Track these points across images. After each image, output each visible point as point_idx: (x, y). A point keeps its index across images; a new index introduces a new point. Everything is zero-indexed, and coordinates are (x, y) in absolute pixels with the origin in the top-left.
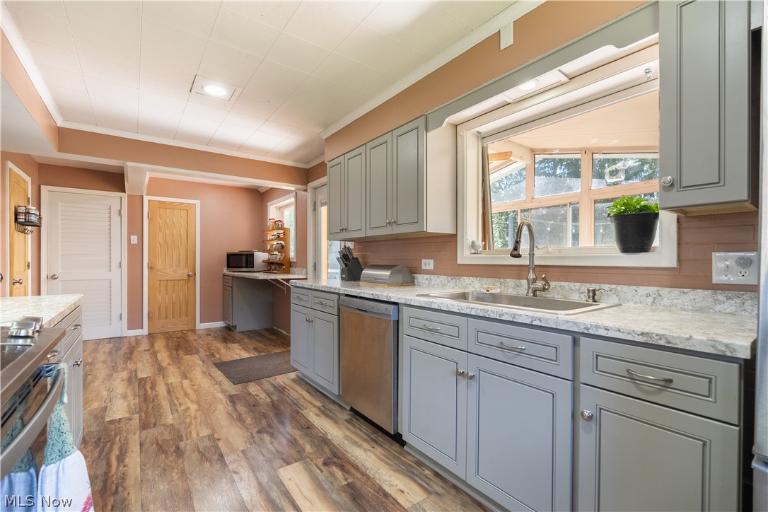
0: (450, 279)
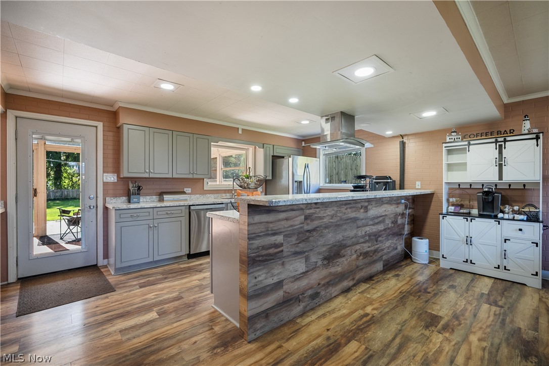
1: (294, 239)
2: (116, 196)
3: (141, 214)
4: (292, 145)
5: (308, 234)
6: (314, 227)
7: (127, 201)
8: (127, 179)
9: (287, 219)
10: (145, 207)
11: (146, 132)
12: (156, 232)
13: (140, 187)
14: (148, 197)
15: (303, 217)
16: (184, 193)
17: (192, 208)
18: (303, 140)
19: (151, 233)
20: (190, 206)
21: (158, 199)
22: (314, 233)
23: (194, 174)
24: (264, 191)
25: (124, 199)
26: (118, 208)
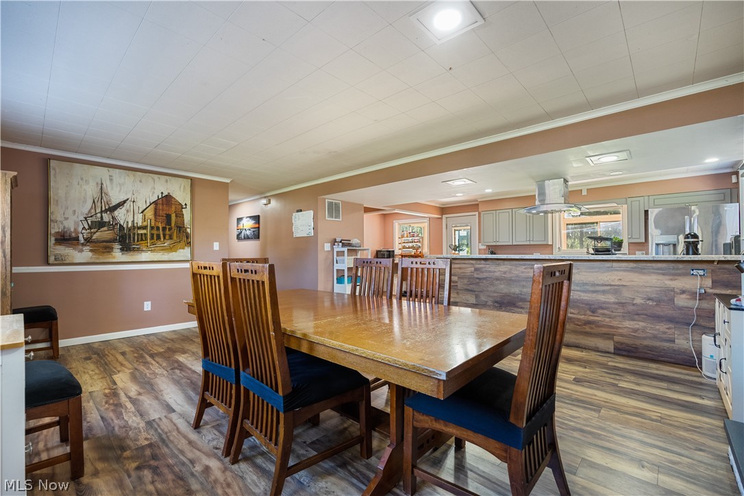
1: (465, 281)
5: (477, 280)
6: (485, 277)
9: (460, 268)
15: (473, 269)
18: (732, 174)
22: (484, 281)
23: (531, 241)
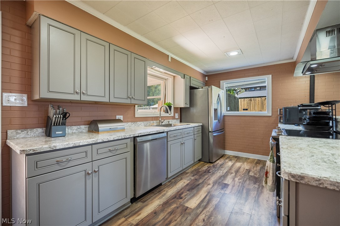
0: (132, 124)
2: (24, 127)
3: (74, 157)
4: (200, 78)
7: (44, 134)
8: (45, 103)
10: (81, 144)
11: (76, 36)
12: (95, 180)
13: (66, 113)
14: (75, 128)
16: (119, 121)
17: (139, 139)
18: (206, 76)
19: (89, 182)
20: (135, 138)
21: (87, 129)
23: (132, 99)
24: (179, 118)
25: (40, 131)
26: (31, 152)
